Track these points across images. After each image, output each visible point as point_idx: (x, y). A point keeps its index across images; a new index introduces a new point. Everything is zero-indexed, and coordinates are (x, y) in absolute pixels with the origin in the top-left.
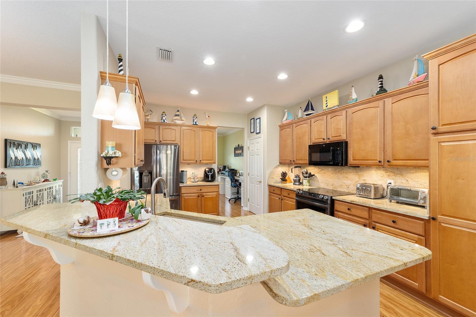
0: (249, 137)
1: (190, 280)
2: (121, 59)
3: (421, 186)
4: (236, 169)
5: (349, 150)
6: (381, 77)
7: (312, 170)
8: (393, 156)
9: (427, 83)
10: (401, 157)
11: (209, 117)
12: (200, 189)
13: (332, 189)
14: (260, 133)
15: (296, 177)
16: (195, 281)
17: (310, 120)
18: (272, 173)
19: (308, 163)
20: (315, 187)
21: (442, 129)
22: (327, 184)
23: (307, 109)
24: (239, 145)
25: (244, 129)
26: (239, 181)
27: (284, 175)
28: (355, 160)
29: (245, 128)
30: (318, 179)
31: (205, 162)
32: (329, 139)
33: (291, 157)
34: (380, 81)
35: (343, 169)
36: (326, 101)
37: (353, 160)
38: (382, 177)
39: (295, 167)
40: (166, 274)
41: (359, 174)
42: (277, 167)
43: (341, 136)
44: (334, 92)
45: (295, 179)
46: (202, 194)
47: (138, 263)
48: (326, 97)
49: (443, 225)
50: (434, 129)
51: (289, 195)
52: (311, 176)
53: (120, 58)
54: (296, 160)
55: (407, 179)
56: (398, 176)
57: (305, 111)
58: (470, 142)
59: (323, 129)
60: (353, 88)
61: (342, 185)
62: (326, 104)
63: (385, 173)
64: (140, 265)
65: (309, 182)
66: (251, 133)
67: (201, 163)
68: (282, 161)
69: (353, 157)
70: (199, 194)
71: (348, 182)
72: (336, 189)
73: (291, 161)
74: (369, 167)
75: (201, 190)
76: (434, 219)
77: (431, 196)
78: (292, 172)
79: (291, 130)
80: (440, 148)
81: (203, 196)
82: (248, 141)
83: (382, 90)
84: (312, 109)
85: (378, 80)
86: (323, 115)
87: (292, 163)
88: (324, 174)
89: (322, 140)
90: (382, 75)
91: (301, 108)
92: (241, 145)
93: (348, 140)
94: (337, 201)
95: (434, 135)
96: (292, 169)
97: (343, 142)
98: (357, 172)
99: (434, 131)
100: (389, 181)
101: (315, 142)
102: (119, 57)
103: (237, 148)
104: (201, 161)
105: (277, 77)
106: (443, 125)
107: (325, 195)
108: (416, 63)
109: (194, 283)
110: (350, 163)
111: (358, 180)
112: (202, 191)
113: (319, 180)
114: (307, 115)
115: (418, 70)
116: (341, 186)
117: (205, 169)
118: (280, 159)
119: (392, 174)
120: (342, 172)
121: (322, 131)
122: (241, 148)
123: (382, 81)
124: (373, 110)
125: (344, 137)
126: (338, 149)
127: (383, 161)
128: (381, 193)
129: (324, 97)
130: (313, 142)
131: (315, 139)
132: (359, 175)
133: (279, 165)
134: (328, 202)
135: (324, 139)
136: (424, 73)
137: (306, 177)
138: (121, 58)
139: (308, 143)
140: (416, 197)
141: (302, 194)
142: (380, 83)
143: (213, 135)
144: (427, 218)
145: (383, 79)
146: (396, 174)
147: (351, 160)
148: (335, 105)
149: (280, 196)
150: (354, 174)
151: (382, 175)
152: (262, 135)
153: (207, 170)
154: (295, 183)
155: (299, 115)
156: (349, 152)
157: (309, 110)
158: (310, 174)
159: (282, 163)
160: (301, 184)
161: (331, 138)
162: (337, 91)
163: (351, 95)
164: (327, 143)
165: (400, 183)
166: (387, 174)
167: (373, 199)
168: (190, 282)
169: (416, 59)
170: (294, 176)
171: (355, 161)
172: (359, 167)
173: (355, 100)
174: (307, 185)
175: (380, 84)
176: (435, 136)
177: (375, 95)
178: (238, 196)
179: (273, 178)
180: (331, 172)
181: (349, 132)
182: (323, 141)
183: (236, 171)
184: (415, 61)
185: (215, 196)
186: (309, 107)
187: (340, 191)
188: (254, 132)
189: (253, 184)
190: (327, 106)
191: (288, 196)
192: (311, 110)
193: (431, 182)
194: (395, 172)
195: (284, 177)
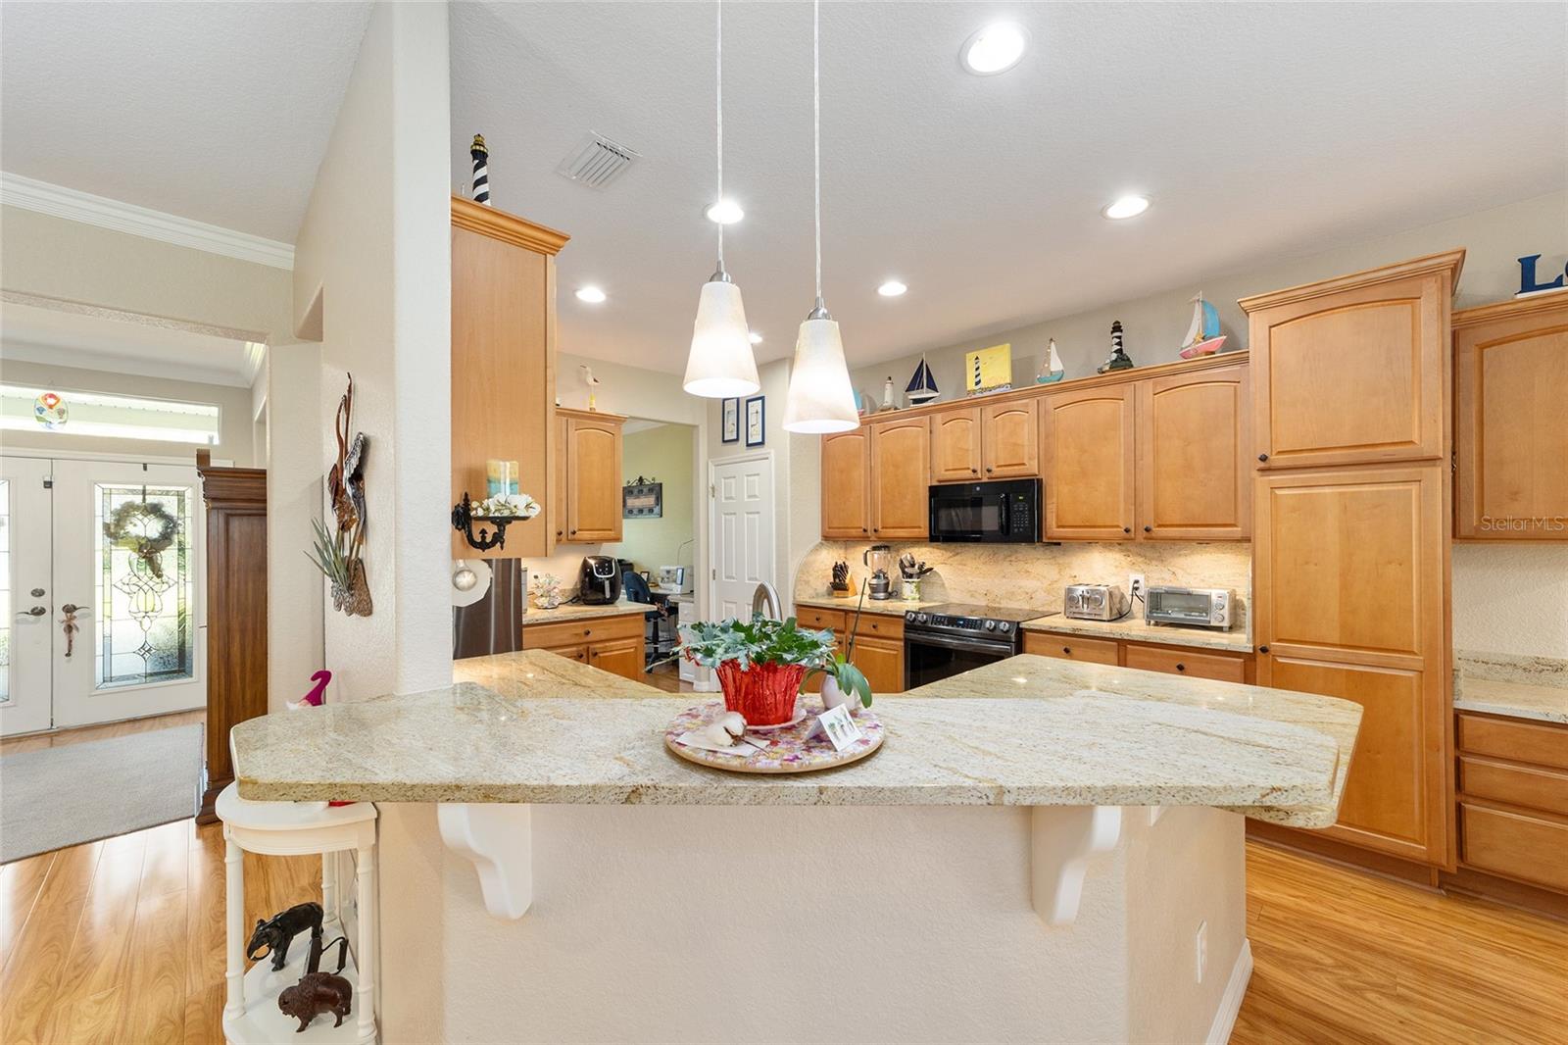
0: (711, 454)
1: (1268, 791)
2: (480, 151)
3: (1202, 585)
4: (631, 561)
5: (1048, 502)
6: (1117, 328)
7: (925, 555)
8: (1157, 516)
9: (1246, 355)
10: (1177, 519)
11: (595, 380)
12: (581, 631)
13: (984, 604)
14: (762, 443)
15: (876, 577)
16: (1280, 790)
17: (931, 418)
18: (804, 568)
19: (927, 534)
20: (935, 601)
21: (1277, 460)
22: (970, 591)
23: (914, 385)
24: (641, 479)
25: (695, 427)
26: (669, 597)
27: (840, 571)
28: (1063, 527)
29: (701, 427)
30: (942, 580)
31: (586, 535)
32: (989, 471)
33: (866, 520)
34: (1117, 337)
35: (1016, 552)
36: (977, 369)
37: (1058, 527)
38: (1116, 567)
39: (875, 549)
40: (1199, 794)
41: (1061, 562)
42: (816, 549)
43: (1024, 464)
44: (1000, 347)
45: (874, 581)
46: (591, 646)
47: (1103, 788)
48: (977, 358)
49: (1280, 660)
50: (1264, 459)
51: (877, 630)
52: (923, 571)
53: (478, 148)
54: (883, 528)
55: (1174, 569)
56: (1154, 562)
57: (910, 389)
58: (1327, 490)
59: (970, 442)
60: (1053, 343)
61: (1013, 593)
62: (976, 376)
63: (1123, 558)
64: (1111, 792)
65: (918, 588)
66: (724, 441)
67: (574, 540)
68: (833, 532)
69: (1057, 516)
70: (581, 648)
71: (1029, 584)
72: (997, 605)
73: (865, 531)
74: (1089, 543)
75: (588, 633)
76: (1264, 650)
77: (1258, 603)
78: (866, 563)
79: (865, 440)
80: (1274, 499)
81: (596, 654)
82: (712, 468)
83: (1122, 361)
84: (932, 386)
85: (1112, 333)
86: (972, 406)
87: (869, 537)
88: (960, 567)
89: (968, 474)
90: (1119, 323)
91: (890, 378)
92: (653, 479)
93: (1042, 476)
94: (1031, 634)
95: (1260, 473)
96: (866, 554)
97: (1033, 480)
98: (1054, 557)
99: (1262, 465)
100: (1133, 577)
101: (945, 478)
102: (475, 144)
103: (636, 491)
104: (574, 533)
105: (876, 291)
106: (1279, 453)
107: (1001, 621)
108: (1198, 309)
109: (1279, 793)
110: (1049, 535)
111: (1058, 576)
112: (590, 638)
113: (946, 582)
114: (916, 401)
115: (1205, 326)
116: (1011, 595)
117: (585, 562)
118: (826, 526)
119: (1140, 559)
120: (1013, 558)
121: (967, 450)
122: (651, 490)
123: (1119, 337)
124: (1106, 407)
125: (1031, 468)
126: (1021, 498)
127: (1133, 530)
128: (1118, 606)
129: (970, 357)
130: (941, 478)
131: (946, 470)
132: (1059, 564)
133: (821, 543)
134: (1010, 638)
135: (974, 471)
136: (1221, 335)
137: (911, 576)
138: (482, 149)
139: (925, 479)
140: (1206, 610)
141: (925, 622)
142: (1118, 340)
143: (613, 443)
144: (1251, 651)
145: (1121, 331)
146: (1149, 560)
147: (1052, 526)
148: (1002, 382)
149: (842, 635)
150: (1047, 562)
151: (1117, 564)
152: (773, 451)
153: (592, 562)
154: (875, 595)
155: (886, 400)
156: (1049, 507)
157: (922, 388)
158: (921, 566)
159: (829, 538)
160: (891, 594)
161: (994, 469)
162: (1008, 345)
163: (1048, 361)
164: (983, 481)
165: (1158, 579)
166: (1129, 559)
167: (1109, 621)
168: (1268, 794)
169: (1198, 300)
170: (869, 576)
171: (1061, 530)
172: (1059, 544)
173: (1058, 377)
174: (914, 599)
175: (1117, 344)
176: (1262, 476)
177: (1107, 368)
178: (656, 649)
179: (807, 582)
180: (983, 557)
181: (1047, 456)
182: (972, 475)
183: (631, 564)
184: (1197, 304)
185: (632, 650)
186: (922, 378)
187: (1008, 609)
188: (737, 440)
189: (733, 606)
190: (980, 381)
191: (874, 632)
192: (928, 387)
193: (1258, 571)
194: (1148, 554)
195: (839, 580)
